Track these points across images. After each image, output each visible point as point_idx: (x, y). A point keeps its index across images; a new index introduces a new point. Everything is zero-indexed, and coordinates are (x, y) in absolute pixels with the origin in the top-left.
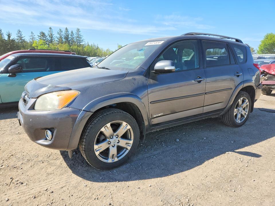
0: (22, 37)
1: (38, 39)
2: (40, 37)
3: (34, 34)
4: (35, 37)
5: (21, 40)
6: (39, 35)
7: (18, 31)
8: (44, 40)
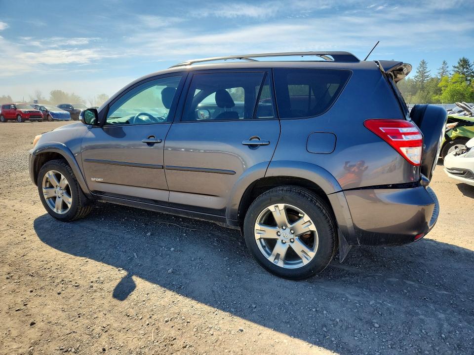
0: (425, 73)
1: (453, 73)
2: (458, 68)
3: (447, 65)
4: (448, 69)
5: (422, 77)
6: (457, 65)
7: (421, 63)
8: (463, 74)
